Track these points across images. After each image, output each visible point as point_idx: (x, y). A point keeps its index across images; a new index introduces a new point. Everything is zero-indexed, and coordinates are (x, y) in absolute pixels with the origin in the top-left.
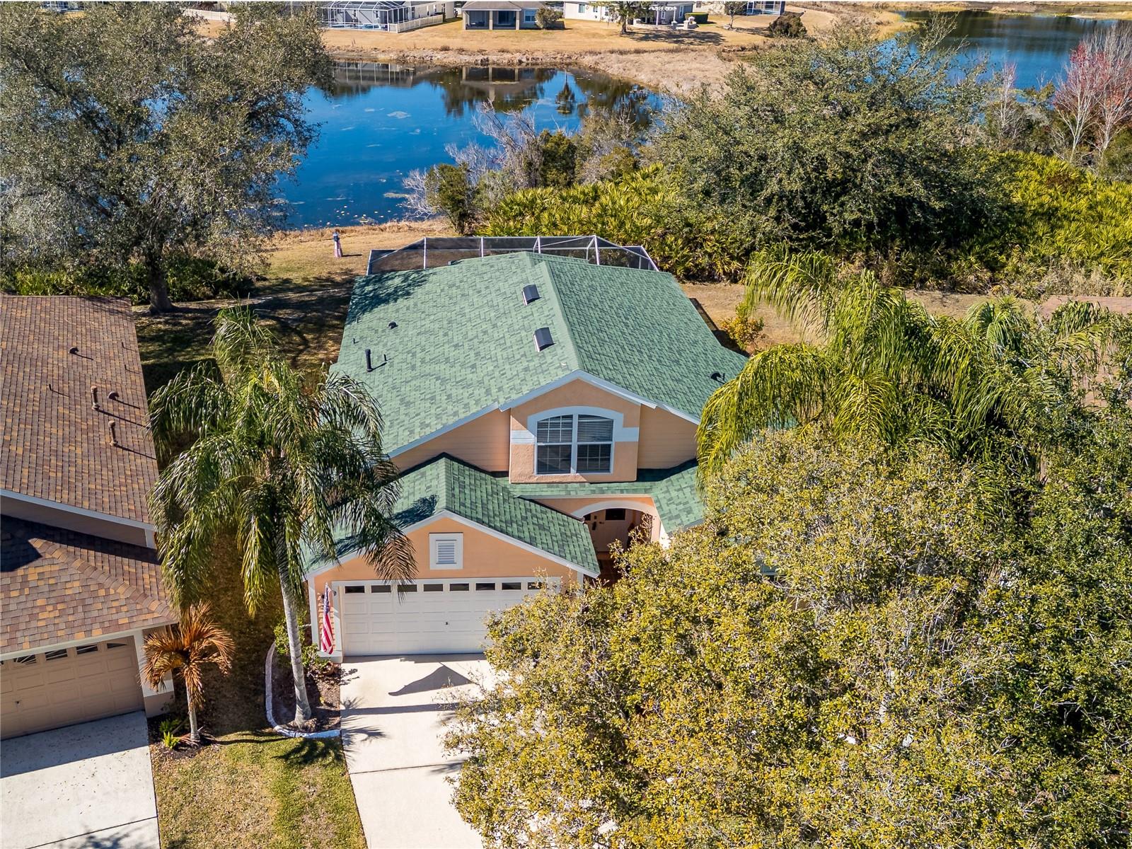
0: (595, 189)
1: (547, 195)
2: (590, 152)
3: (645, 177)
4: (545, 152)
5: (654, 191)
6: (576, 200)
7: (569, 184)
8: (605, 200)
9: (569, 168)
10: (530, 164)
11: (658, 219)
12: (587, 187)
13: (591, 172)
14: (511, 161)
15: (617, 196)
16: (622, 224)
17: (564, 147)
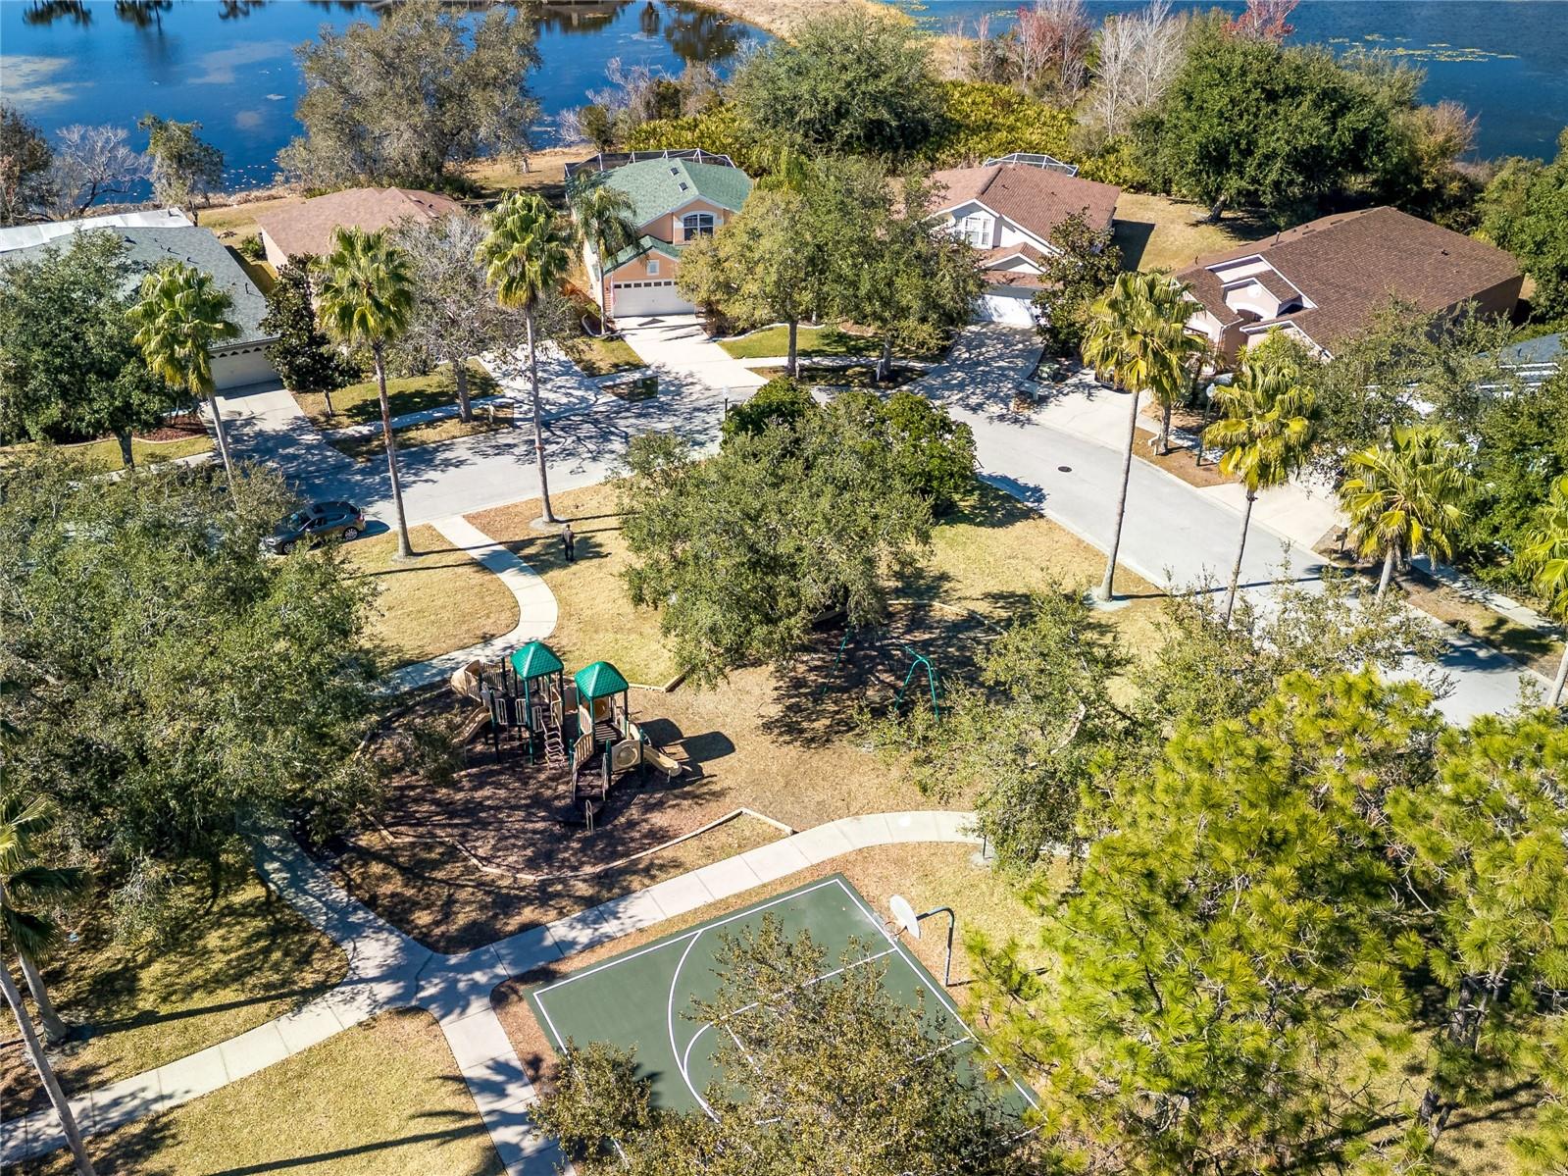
0: (695, 120)
1: (663, 124)
2: (689, 93)
3: (727, 110)
4: (658, 94)
5: (734, 120)
6: (683, 128)
7: (677, 117)
8: (702, 127)
9: (676, 105)
10: (648, 103)
11: (737, 139)
12: (688, 119)
13: (692, 107)
14: (636, 102)
15: (710, 124)
16: (714, 142)
17: (672, 91)
